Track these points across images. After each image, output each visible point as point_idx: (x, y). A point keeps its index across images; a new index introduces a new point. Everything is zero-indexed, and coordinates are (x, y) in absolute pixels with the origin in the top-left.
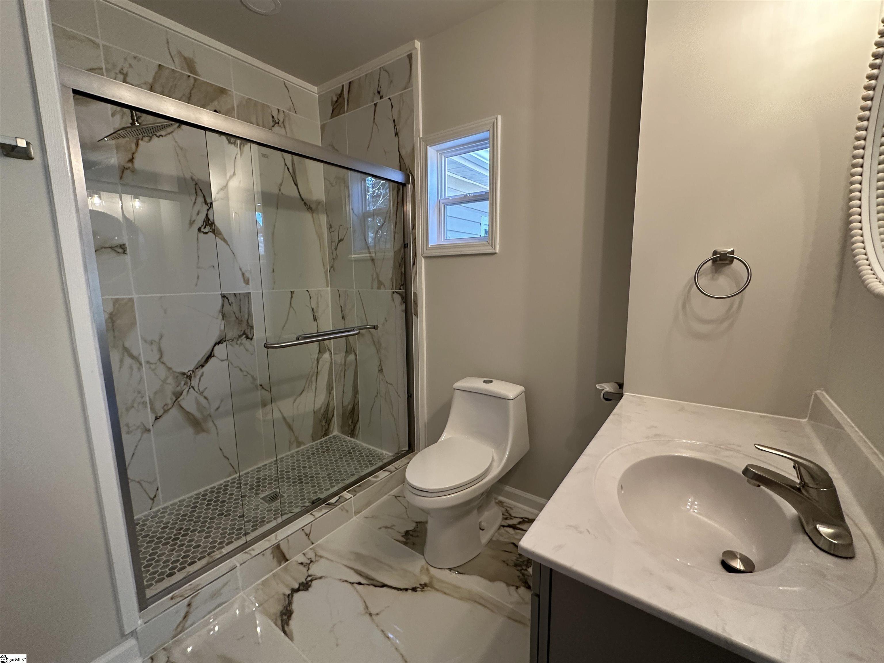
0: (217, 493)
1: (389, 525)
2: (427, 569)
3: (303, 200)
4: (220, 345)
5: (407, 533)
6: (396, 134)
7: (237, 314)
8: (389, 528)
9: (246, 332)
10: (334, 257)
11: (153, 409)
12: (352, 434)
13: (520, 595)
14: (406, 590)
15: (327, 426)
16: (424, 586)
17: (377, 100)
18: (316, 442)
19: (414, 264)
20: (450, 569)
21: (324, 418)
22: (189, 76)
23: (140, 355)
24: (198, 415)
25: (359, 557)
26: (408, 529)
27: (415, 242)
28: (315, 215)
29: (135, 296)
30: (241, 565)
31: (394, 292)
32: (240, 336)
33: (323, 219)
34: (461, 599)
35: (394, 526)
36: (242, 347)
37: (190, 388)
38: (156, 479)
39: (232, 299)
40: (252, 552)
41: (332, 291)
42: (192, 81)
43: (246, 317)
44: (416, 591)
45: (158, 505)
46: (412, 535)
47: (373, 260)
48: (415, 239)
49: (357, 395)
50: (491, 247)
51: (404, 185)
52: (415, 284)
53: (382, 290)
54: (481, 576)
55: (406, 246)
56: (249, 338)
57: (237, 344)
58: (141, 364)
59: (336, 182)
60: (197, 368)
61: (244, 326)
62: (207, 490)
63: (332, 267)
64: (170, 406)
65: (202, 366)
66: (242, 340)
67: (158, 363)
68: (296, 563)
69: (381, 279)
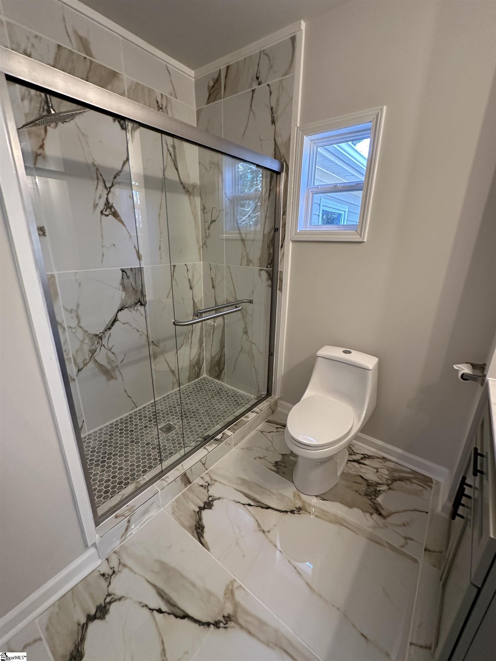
0: (125, 423)
1: (262, 456)
2: (299, 495)
3: (182, 183)
4: (122, 311)
5: (276, 463)
6: (273, 122)
7: (133, 284)
8: (262, 458)
9: (141, 300)
10: (207, 235)
11: (75, 363)
12: (218, 377)
13: (375, 521)
14: (286, 512)
15: (199, 371)
16: (299, 509)
17: (255, 86)
18: (191, 383)
19: (282, 247)
20: (317, 496)
21: (197, 365)
22: (85, 58)
23: (63, 321)
24: (109, 367)
25: (244, 482)
26: (277, 460)
27: (285, 227)
28: (192, 198)
29: (55, 273)
30: (161, 490)
31: (261, 270)
32: (136, 304)
33: (198, 200)
34: (330, 521)
35: (265, 457)
36: (138, 312)
37: (101, 347)
38: (82, 415)
39: (129, 273)
40: (167, 479)
41: (203, 264)
42: (89, 63)
43: (140, 287)
44: (294, 513)
45: (85, 433)
46: (280, 465)
47: (243, 240)
48: (285, 224)
49: (224, 349)
50: (359, 237)
51: (278, 173)
52: (282, 263)
53: (251, 267)
54: (342, 503)
55: (276, 230)
56: (143, 305)
57: (134, 310)
58: (64, 329)
59: (210, 168)
60: (106, 331)
61: (139, 295)
62: (117, 421)
63: (204, 244)
64: (88, 361)
65: (110, 329)
66: (137, 307)
67: (77, 327)
68: (197, 485)
69: (250, 257)
